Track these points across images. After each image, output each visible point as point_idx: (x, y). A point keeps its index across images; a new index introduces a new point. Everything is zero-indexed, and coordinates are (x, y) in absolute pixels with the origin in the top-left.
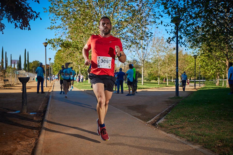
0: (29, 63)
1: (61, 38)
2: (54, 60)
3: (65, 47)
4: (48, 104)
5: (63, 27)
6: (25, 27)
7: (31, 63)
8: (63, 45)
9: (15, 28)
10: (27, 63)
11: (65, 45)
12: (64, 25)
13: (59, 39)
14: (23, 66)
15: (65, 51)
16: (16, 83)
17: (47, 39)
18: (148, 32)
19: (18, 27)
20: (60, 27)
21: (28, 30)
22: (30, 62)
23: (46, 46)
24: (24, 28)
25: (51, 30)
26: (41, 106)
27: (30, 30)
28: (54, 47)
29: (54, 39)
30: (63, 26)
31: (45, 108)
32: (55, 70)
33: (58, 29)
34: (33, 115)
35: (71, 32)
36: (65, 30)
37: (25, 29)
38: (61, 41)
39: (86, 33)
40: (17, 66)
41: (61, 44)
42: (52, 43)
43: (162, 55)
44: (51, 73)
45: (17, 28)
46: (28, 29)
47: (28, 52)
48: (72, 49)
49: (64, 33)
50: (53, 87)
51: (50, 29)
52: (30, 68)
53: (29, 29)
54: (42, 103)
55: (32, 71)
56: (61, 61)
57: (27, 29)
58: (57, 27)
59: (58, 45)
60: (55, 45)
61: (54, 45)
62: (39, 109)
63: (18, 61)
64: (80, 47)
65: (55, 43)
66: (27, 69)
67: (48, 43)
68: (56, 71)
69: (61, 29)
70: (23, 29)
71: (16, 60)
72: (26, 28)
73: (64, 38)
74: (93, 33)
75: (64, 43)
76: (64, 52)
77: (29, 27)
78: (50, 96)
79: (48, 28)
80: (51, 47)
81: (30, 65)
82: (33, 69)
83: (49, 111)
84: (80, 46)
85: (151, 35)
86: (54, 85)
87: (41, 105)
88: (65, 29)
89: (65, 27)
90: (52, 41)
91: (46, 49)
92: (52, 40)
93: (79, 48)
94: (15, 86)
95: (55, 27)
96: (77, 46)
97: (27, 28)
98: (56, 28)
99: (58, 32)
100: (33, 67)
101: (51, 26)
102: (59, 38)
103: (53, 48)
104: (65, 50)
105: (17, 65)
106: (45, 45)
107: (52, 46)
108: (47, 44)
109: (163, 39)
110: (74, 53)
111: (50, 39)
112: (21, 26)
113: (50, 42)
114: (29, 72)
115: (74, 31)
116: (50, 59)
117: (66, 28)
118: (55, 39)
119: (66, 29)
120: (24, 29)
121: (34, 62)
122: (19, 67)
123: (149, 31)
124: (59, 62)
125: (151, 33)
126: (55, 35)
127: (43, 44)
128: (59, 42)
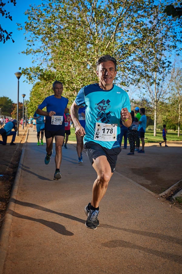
1: (40, 66)
2: (30, 96)
3: (45, 79)
4: (19, 162)
5: (43, 52)
11: (45, 77)
12: (45, 48)
13: (38, 68)
17: (20, 68)
18: (165, 61)
20: (40, 52)
23: (19, 78)
25: (27, 55)
28: (30, 80)
29: (30, 68)
30: (44, 50)
31: (15, 168)
32: (31, 111)
33: (37, 54)
35: (55, 58)
36: (46, 55)
38: (40, 70)
39: (77, 60)
41: (41, 75)
42: (28, 74)
44: (24, 115)
49: (46, 59)
50: (27, 136)
51: (25, 54)
56: (39, 98)
58: (36, 51)
59: (36, 77)
60: (32, 76)
61: (30, 77)
62: (7, 170)
64: (67, 80)
65: (32, 74)
67: (22, 73)
68: (31, 112)
69: (41, 54)
73: (44, 67)
74: (86, 61)
75: (44, 74)
76: (44, 86)
78: (23, 151)
79: (22, 52)
80: (27, 80)
82: (0, 109)
83: (20, 173)
84: (67, 78)
86: (29, 133)
88: (46, 53)
89: (47, 51)
90: (27, 71)
91: (19, 82)
92: (28, 69)
95: (32, 50)
96: (63, 78)
98: (34, 53)
101: (27, 50)
102: (38, 67)
103: (28, 81)
104: (46, 84)
106: (18, 76)
107: (27, 78)
108: (21, 75)
111: (25, 68)
113: (25, 72)
115: (59, 58)
116: (24, 95)
117: (49, 53)
118: (33, 67)
119: (48, 55)
121: (1, 98)
124: (36, 100)
126: (33, 62)
127: (15, 75)
128: (37, 73)
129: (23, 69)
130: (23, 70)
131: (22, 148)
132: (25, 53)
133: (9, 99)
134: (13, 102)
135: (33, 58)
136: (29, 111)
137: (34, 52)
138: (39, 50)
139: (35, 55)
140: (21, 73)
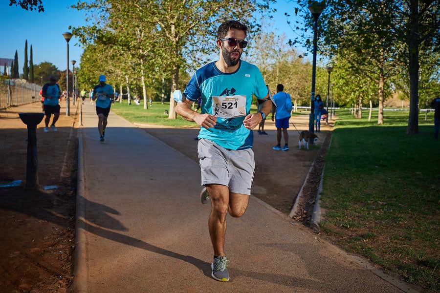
0: (33, 65)
1: (97, 25)
2: (81, 62)
3: (105, 43)
4: (77, 161)
5: (100, 7)
6: (31, 4)
7: (38, 67)
8: (102, 40)
9: (11, 5)
10: (29, 65)
11: (104, 39)
12: (103, 3)
13: (94, 28)
14: (23, 70)
15: (105, 51)
16: (9, 105)
17: (70, 28)
18: (254, 24)
19: (17, 4)
20: (96, 6)
21: (39, 11)
22: (36, 65)
23: (68, 40)
24: (29, 6)
25: (78, 10)
26: (65, 164)
27: (43, 11)
28: (83, 43)
29: (84, 28)
30: (101, 5)
31: (74, 171)
32: (82, 81)
33: (92, 9)
34: (52, 191)
35: (117, 16)
36: (105, 12)
37: (32, 9)
38: (98, 31)
39: (146, 20)
40: (11, 71)
41: (98, 38)
42: (81, 36)
43: (270, 63)
44: (75, 87)
45: (13, 4)
46: (38, 9)
47: (31, 46)
48: (118, 48)
49: (104, 16)
51: (76, 9)
52: (35, 75)
53: (41, 9)
54: (65, 157)
55: (38, 80)
56: (94, 66)
57: (35, 9)
58: (90, 6)
59: (92, 40)
60: (86, 38)
61: (83, 39)
62: (62, 175)
63: (13, 61)
64: (133, 45)
65: (86, 36)
66: (29, 75)
67: (73, 35)
68: (83, 83)
69: (97, 10)
70: (29, 8)
71: (8, 59)
72: (34, 7)
73: (101, 26)
74: (157, 20)
75: (103, 36)
76: (102, 52)
77: (40, 6)
78: (79, 140)
79: (72, 7)
80: (79, 43)
81: (34, 70)
82: (42, 77)
83: (83, 182)
84: (133, 42)
85: (258, 29)
87: (63, 162)
88: (104, 9)
89: (105, 5)
90: (80, 32)
91: (68, 45)
92: (81, 29)
93: (130, 46)
94: (8, 110)
95: (85, 4)
96: (128, 42)
97: (37, 7)
98: (88, 8)
99: (91, 15)
100: (40, 74)
101: (78, 4)
102: (94, 26)
103: (81, 44)
104: (105, 49)
105: (10, 68)
106: (67, 38)
107: (80, 40)
108: (71, 37)
109: (274, 35)
110: (121, 55)
111: (77, 28)
112: (23, 3)
113: (77, 32)
114: (33, 82)
115: (123, 15)
116: (74, 62)
117: (107, 9)
118: (87, 27)
119: (106, 11)
120: (29, 10)
121: (42, 64)
122: (13, 73)
123: (255, 22)
124: (89, 68)
125: (258, 25)
126: (87, 20)
127: (63, 36)
128: (93, 34)
129: (75, 28)
130: (75, 30)
131: (78, 136)
132: (76, 7)
133: (53, 65)
134: (58, 69)
135: (86, 14)
136: (80, 81)
137: (88, 6)
138: (95, 4)
139: (90, 11)
140: (72, 33)
